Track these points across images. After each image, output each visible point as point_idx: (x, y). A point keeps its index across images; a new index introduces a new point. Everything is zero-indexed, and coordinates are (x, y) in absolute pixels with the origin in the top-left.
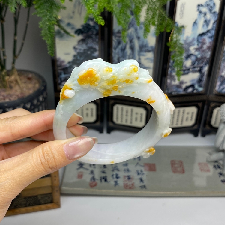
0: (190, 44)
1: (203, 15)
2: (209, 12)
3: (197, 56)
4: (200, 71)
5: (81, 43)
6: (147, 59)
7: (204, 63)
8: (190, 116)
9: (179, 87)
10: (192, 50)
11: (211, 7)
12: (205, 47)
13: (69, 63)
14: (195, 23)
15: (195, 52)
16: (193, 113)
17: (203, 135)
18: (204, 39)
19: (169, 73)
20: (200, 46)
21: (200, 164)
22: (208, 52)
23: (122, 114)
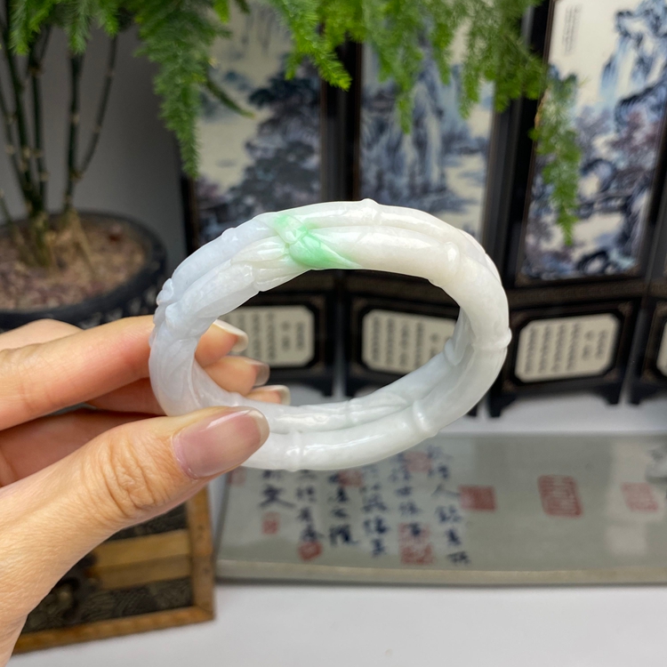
0: (594, 130)
1: (631, 42)
2: (651, 33)
3: (614, 165)
4: (626, 209)
5: (266, 130)
6: (466, 175)
7: (636, 186)
8: (594, 344)
9: (561, 256)
10: (601, 145)
11: (657, 18)
12: (639, 137)
13: (233, 189)
14: (609, 67)
15: (608, 152)
16: (603, 335)
17: (636, 400)
18: (637, 115)
19: (531, 215)
20: (624, 134)
21: (627, 488)
22: (647, 153)
23: (390, 341)
